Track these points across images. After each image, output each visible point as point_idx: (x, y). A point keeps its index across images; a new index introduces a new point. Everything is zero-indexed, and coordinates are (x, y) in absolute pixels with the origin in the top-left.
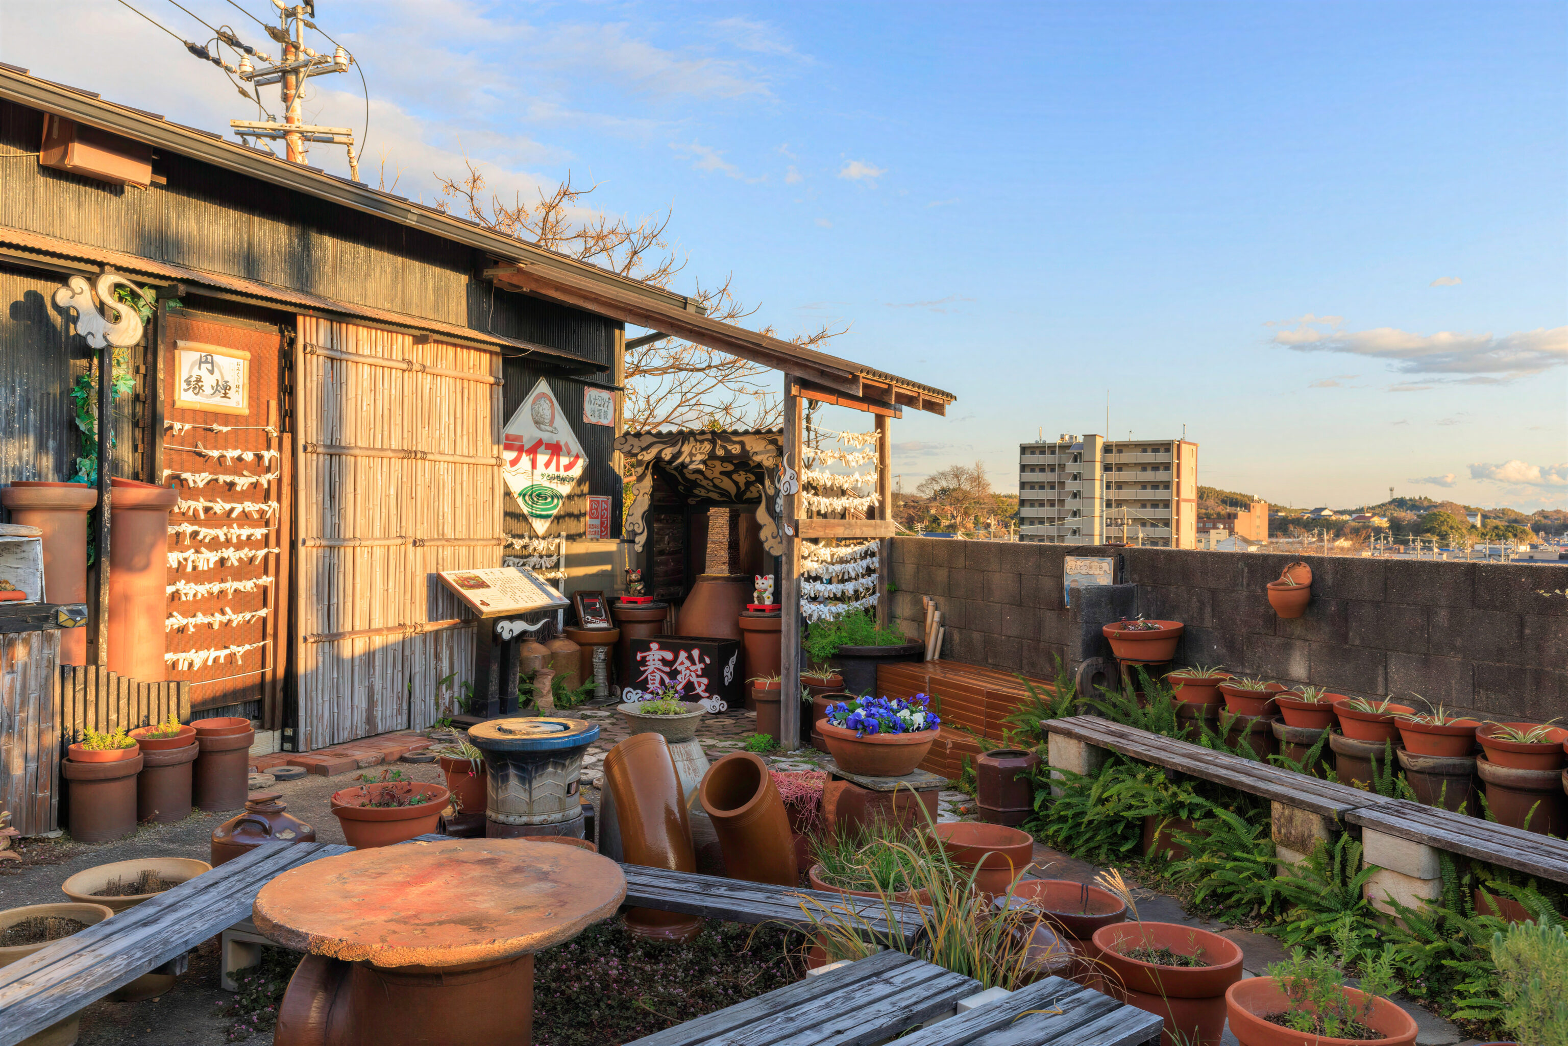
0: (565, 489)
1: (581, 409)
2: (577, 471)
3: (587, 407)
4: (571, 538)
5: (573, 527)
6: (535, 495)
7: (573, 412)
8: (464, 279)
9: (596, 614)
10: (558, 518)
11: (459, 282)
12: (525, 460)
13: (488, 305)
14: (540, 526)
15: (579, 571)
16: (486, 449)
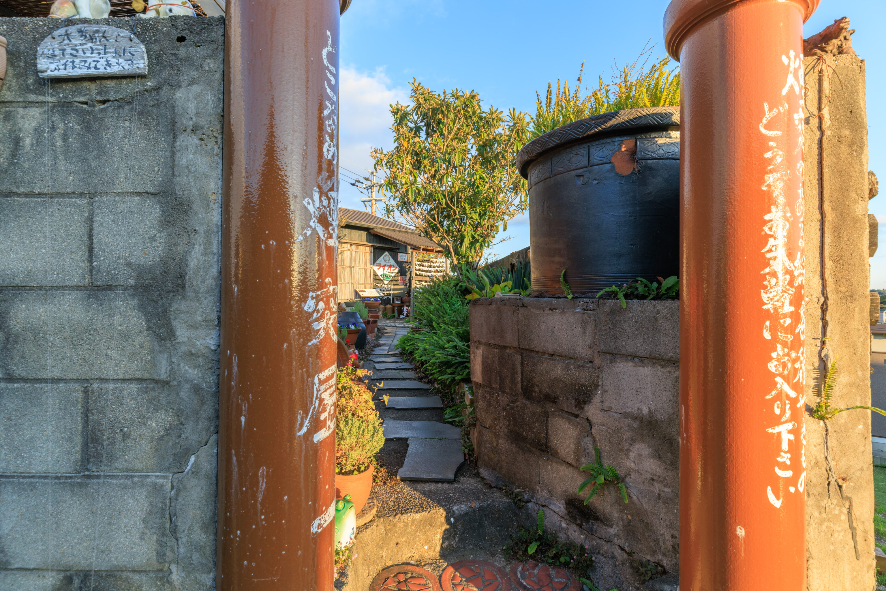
0: (393, 275)
1: (397, 258)
2: (396, 271)
3: (399, 257)
4: (394, 285)
5: (395, 282)
6: (384, 276)
7: (395, 259)
8: (366, 233)
9: (398, 300)
10: (391, 281)
11: (364, 233)
12: (382, 269)
13: (372, 238)
14: (386, 282)
15: (396, 292)
16: (369, 266)
